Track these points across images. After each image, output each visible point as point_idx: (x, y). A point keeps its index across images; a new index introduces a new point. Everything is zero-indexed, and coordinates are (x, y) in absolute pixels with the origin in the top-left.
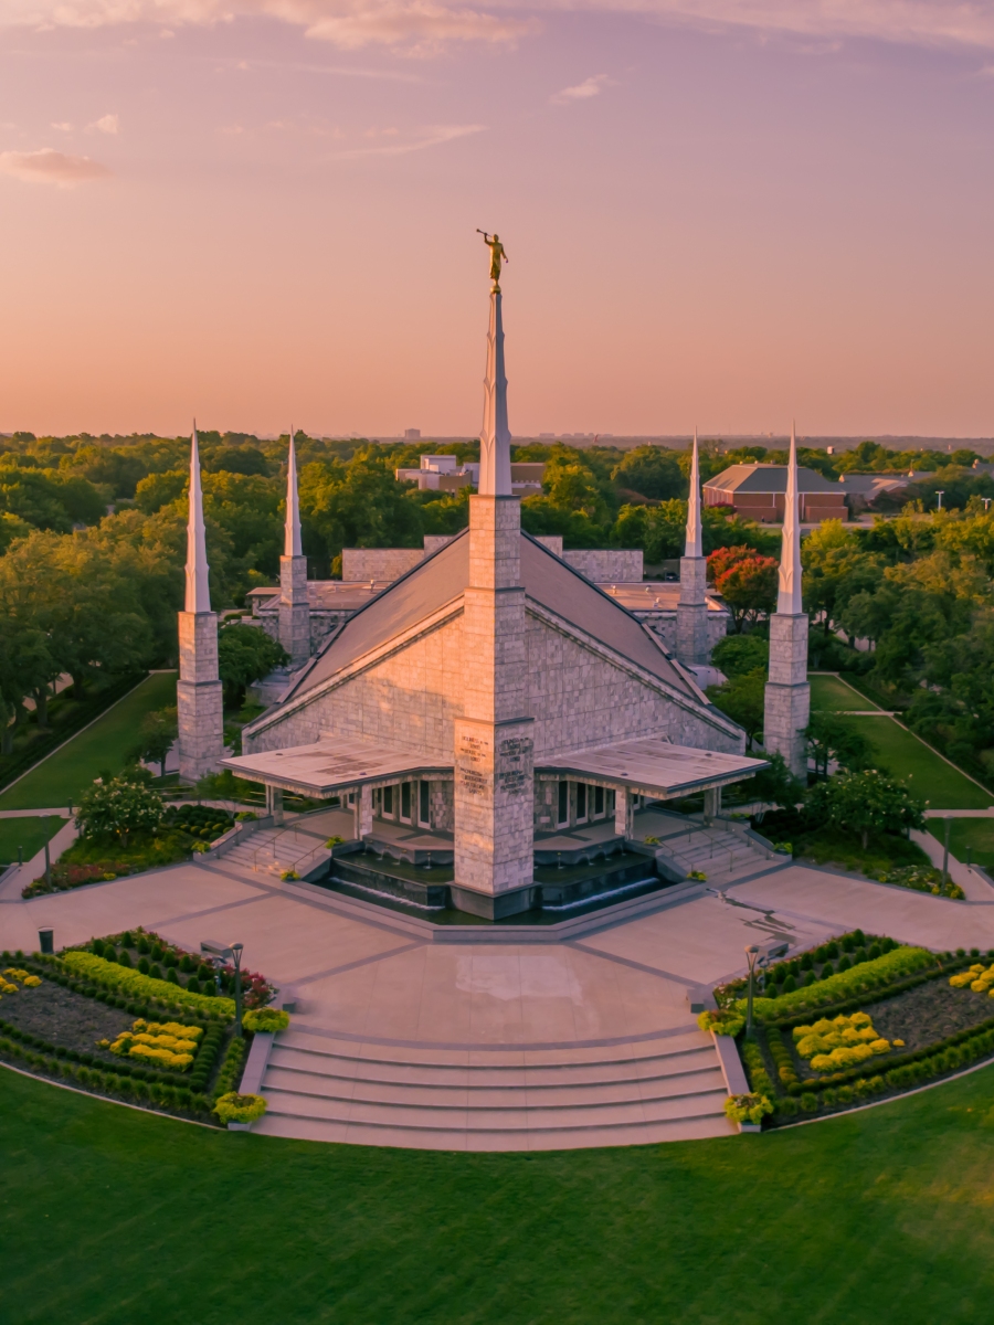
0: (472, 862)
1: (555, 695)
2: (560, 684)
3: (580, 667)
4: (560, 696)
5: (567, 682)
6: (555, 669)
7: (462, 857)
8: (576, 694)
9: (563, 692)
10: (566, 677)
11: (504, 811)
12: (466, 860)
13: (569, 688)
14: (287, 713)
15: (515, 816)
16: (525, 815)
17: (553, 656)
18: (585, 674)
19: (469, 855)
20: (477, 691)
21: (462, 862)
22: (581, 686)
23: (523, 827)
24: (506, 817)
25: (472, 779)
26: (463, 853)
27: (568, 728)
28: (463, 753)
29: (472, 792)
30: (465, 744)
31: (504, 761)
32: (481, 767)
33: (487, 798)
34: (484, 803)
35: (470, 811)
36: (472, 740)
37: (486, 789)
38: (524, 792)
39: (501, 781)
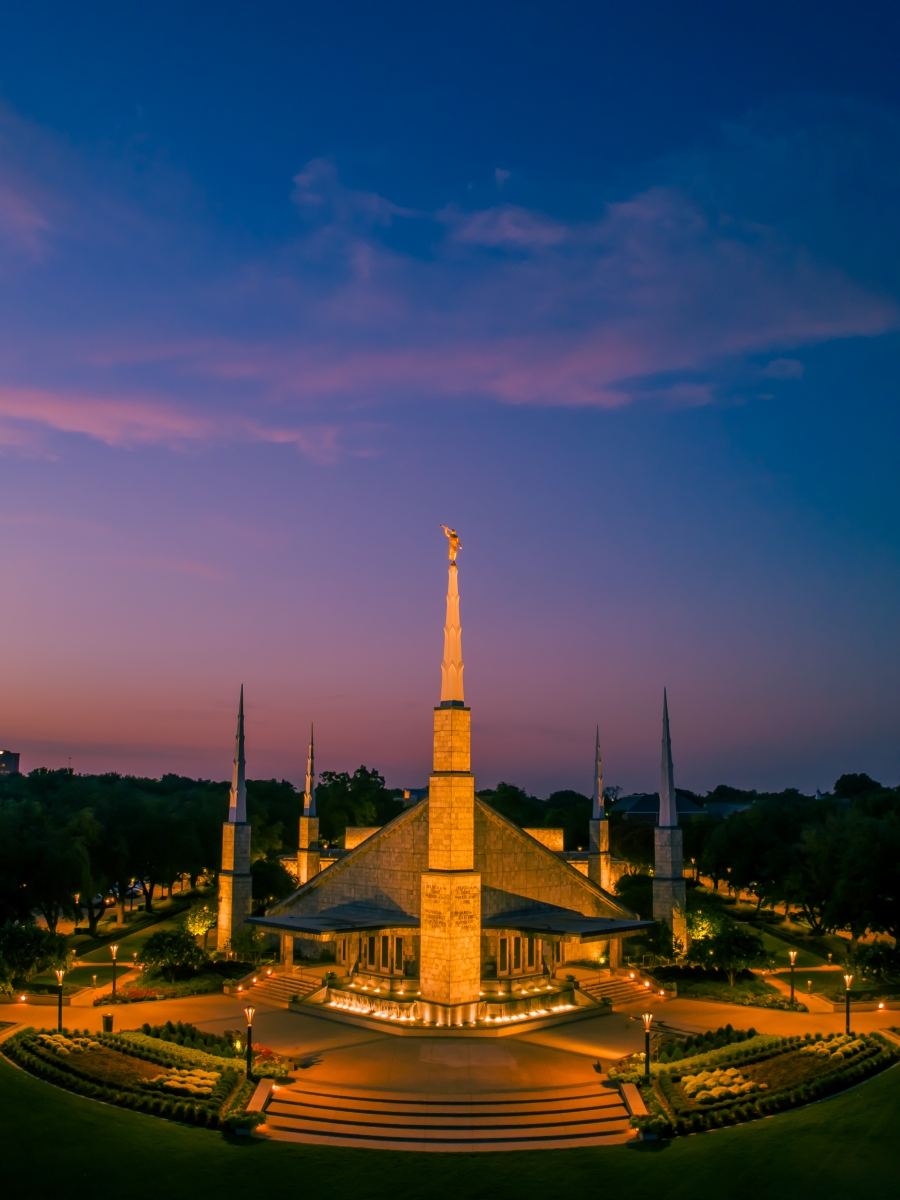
0: (433, 982)
1: (497, 873)
3: (515, 854)
4: (501, 874)
7: (426, 979)
9: (503, 871)
10: (505, 860)
11: (458, 941)
12: (430, 982)
14: (299, 896)
15: (467, 946)
17: (495, 843)
19: (430, 976)
20: (438, 850)
21: (426, 983)
22: (516, 869)
23: (472, 955)
24: (459, 946)
25: (434, 917)
26: (427, 976)
28: (427, 898)
29: (434, 927)
30: (429, 891)
31: (458, 902)
32: (441, 907)
33: (445, 931)
34: (443, 935)
35: (433, 942)
36: (434, 887)
37: (444, 924)
38: (473, 928)
39: (456, 918)
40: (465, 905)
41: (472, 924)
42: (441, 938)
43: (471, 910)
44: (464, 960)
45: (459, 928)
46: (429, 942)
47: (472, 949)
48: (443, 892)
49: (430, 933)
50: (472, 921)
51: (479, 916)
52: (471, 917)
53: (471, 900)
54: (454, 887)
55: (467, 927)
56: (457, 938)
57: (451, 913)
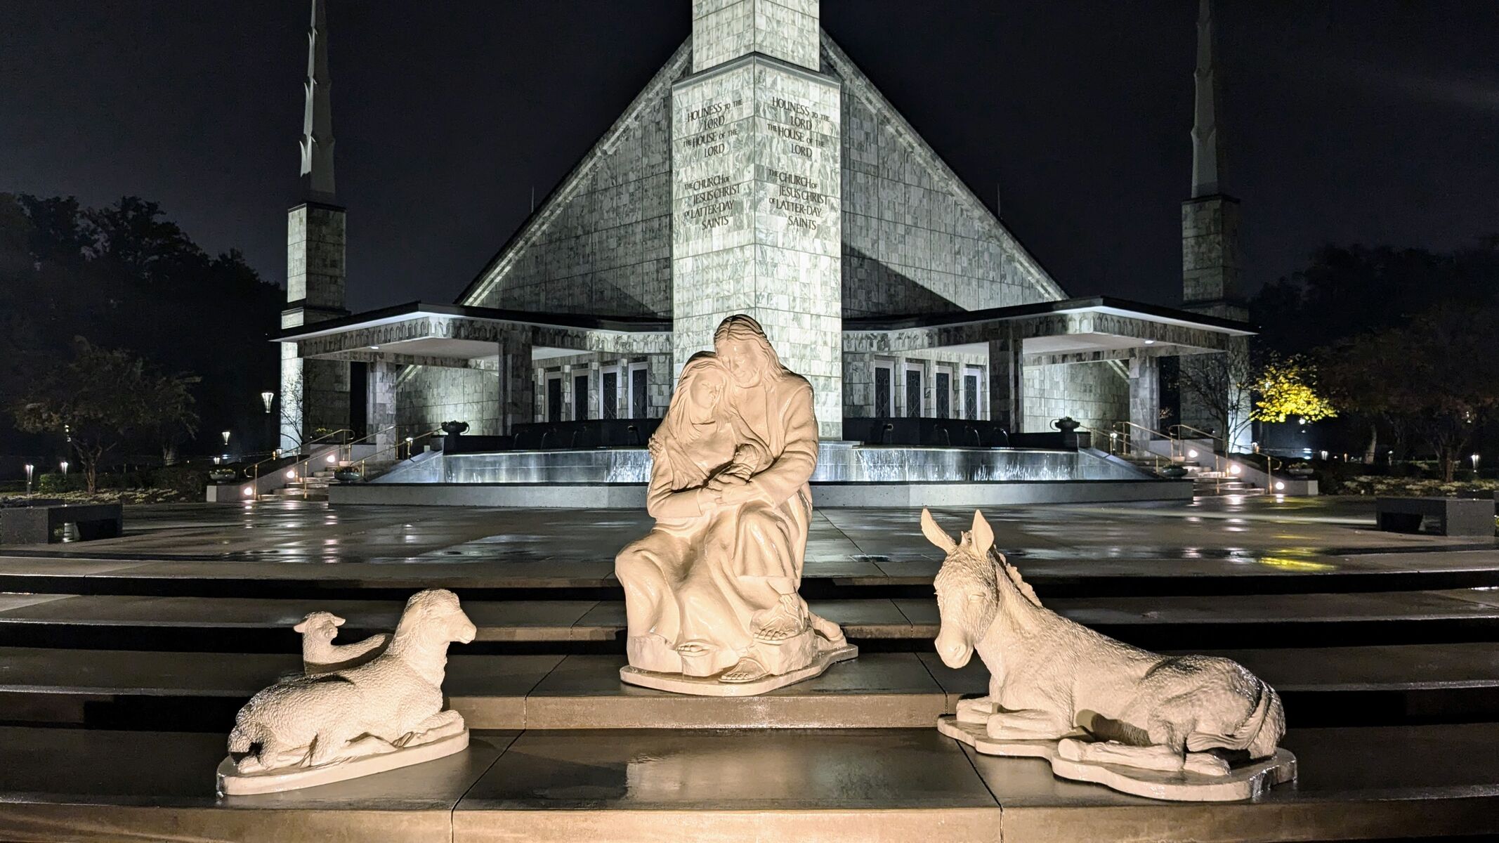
2: (873, 200)
5: (885, 203)
6: (867, 173)
8: (901, 230)
10: (882, 193)
11: (778, 257)
13: (888, 215)
15: (803, 278)
16: (824, 284)
18: (914, 202)
23: (820, 308)
24: (782, 271)
25: (709, 196)
27: (890, 285)
28: (689, 151)
29: (709, 225)
30: (695, 127)
31: (778, 144)
32: (729, 162)
33: (739, 227)
34: (736, 239)
35: (706, 269)
36: (707, 111)
37: (734, 207)
38: (821, 232)
39: (772, 188)
40: (798, 160)
41: (818, 221)
42: (728, 251)
43: (815, 179)
44: (797, 318)
45: (781, 222)
46: (696, 271)
47: (818, 290)
48: (733, 115)
49: (698, 246)
50: (816, 211)
51: (836, 202)
52: (814, 197)
53: (816, 151)
54: (765, 98)
55: (803, 224)
56: (775, 246)
57: (758, 169)
